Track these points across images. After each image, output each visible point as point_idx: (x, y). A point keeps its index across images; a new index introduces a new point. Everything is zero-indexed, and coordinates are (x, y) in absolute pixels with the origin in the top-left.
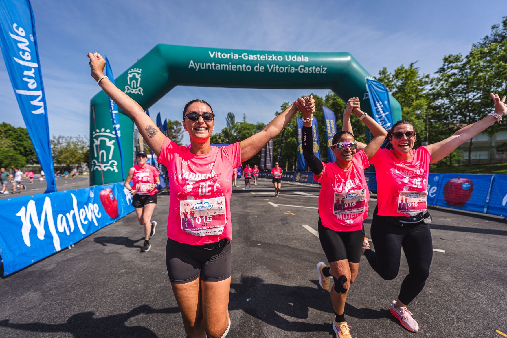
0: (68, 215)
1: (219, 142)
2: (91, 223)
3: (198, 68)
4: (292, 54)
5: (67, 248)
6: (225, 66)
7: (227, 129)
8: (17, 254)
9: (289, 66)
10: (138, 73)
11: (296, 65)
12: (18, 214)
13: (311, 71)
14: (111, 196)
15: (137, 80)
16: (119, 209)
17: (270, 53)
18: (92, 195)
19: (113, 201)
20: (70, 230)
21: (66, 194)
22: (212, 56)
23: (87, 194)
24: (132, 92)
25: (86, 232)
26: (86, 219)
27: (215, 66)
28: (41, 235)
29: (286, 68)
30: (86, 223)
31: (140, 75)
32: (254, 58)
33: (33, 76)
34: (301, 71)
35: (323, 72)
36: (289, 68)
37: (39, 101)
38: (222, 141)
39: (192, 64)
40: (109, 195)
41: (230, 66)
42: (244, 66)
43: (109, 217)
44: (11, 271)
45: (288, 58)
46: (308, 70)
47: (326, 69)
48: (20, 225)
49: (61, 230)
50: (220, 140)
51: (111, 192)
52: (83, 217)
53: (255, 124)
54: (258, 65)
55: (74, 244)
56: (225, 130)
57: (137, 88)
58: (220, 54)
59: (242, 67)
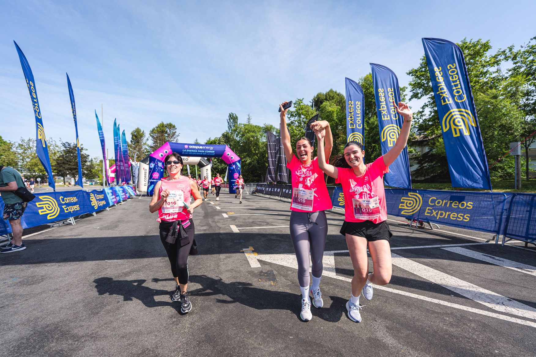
7: (228, 133)
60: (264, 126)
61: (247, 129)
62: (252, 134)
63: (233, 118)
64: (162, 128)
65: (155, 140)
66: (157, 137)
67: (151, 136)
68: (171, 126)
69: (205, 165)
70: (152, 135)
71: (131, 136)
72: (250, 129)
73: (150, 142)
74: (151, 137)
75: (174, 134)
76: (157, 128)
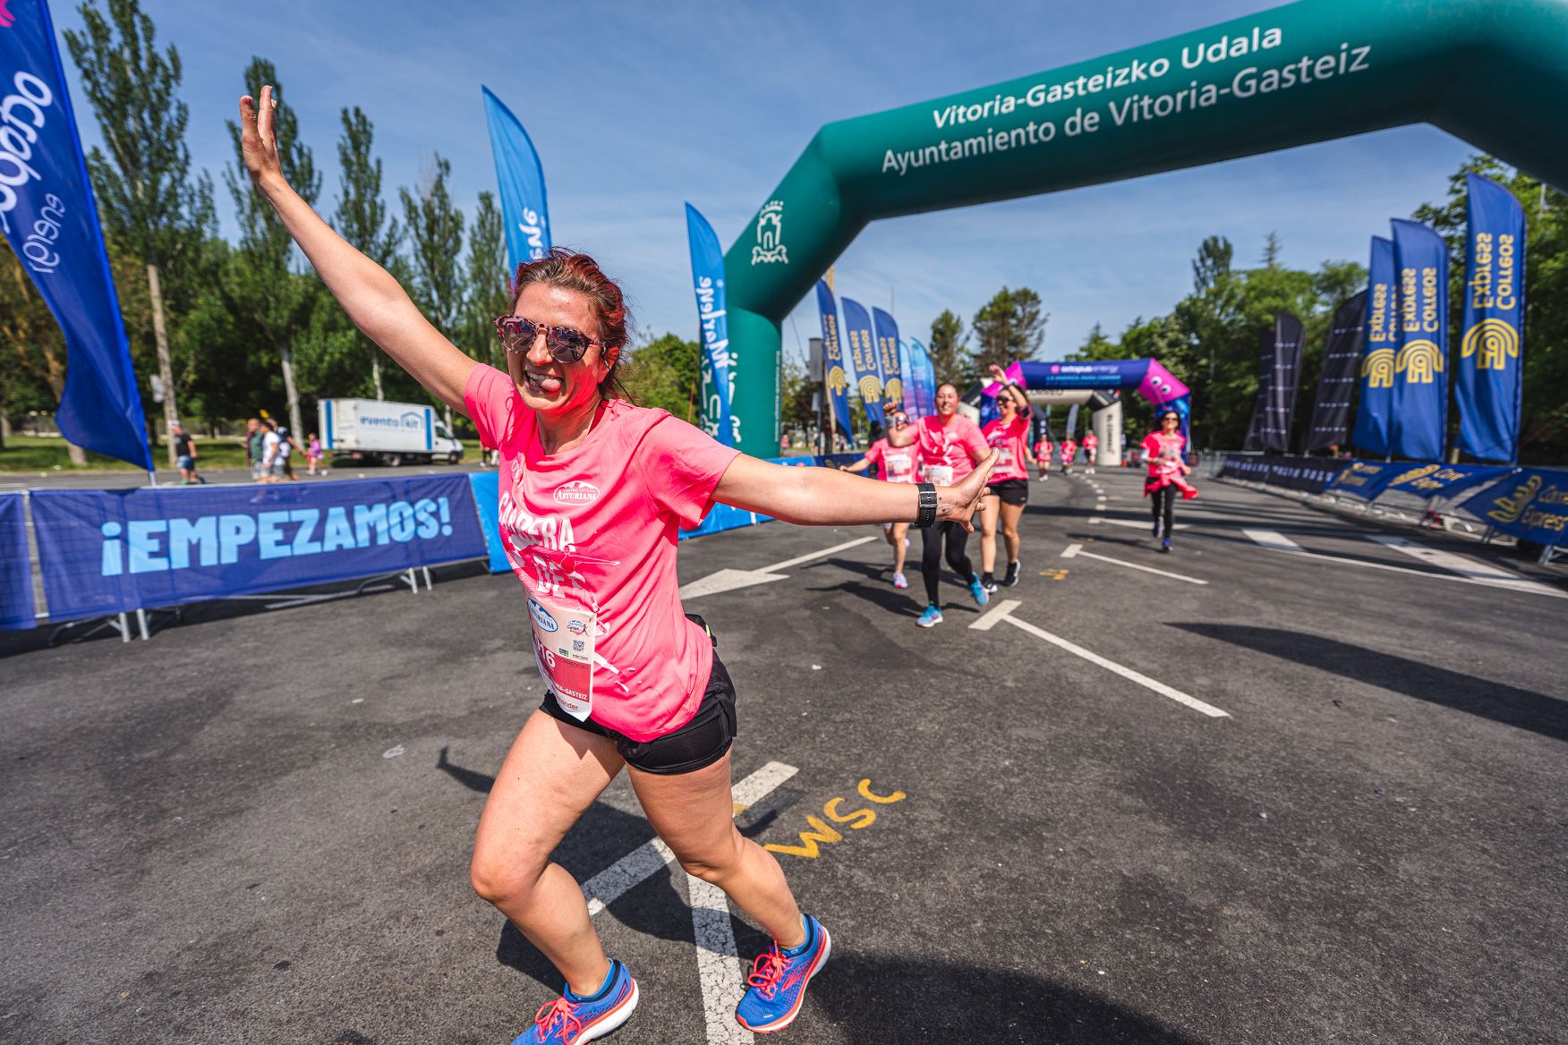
1: (1159, 349)
3: (904, 166)
4: (1212, 35)
6: (975, 142)
7: (1193, 301)
9: (1194, 83)
10: (777, 213)
11: (1223, 73)
13: (1292, 78)
15: (773, 229)
17: (1121, 59)
22: (940, 124)
24: (766, 260)
27: (948, 151)
29: (1181, 96)
31: (780, 217)
32: (1064, 93)
34: (1246, 89)
35: (1353, 67)
36: (1194, 92)
38: (1173, 344)
39: (890, 161)
41: (990, 138)
42: (1035, 126)
44: (499, 569)
45: (1193, 58)
46: (1276, 78)
47: (1367, 49)
50: (1162, 344)
53: (1314, 268)
54: (1079, 111)
56: (1188, 303)
57: (775, 246)
58: (962, 110)
59: (1027, 134)
60: (1322, 270)
61: (1253, 288)
62: (1269, 301)
63: (1216, 253)
64: (1002, 305)
65: (987, 336)
66: (990, 331)
67: (976, 328)
68: (1027, 297)
69: (1106, 404)
70: (978, 325)
71: (930, 333)
72: (1271, 284)
73: (974, 345)
74: (975, 332)
75: (1033, 316)
76: (991, 305)
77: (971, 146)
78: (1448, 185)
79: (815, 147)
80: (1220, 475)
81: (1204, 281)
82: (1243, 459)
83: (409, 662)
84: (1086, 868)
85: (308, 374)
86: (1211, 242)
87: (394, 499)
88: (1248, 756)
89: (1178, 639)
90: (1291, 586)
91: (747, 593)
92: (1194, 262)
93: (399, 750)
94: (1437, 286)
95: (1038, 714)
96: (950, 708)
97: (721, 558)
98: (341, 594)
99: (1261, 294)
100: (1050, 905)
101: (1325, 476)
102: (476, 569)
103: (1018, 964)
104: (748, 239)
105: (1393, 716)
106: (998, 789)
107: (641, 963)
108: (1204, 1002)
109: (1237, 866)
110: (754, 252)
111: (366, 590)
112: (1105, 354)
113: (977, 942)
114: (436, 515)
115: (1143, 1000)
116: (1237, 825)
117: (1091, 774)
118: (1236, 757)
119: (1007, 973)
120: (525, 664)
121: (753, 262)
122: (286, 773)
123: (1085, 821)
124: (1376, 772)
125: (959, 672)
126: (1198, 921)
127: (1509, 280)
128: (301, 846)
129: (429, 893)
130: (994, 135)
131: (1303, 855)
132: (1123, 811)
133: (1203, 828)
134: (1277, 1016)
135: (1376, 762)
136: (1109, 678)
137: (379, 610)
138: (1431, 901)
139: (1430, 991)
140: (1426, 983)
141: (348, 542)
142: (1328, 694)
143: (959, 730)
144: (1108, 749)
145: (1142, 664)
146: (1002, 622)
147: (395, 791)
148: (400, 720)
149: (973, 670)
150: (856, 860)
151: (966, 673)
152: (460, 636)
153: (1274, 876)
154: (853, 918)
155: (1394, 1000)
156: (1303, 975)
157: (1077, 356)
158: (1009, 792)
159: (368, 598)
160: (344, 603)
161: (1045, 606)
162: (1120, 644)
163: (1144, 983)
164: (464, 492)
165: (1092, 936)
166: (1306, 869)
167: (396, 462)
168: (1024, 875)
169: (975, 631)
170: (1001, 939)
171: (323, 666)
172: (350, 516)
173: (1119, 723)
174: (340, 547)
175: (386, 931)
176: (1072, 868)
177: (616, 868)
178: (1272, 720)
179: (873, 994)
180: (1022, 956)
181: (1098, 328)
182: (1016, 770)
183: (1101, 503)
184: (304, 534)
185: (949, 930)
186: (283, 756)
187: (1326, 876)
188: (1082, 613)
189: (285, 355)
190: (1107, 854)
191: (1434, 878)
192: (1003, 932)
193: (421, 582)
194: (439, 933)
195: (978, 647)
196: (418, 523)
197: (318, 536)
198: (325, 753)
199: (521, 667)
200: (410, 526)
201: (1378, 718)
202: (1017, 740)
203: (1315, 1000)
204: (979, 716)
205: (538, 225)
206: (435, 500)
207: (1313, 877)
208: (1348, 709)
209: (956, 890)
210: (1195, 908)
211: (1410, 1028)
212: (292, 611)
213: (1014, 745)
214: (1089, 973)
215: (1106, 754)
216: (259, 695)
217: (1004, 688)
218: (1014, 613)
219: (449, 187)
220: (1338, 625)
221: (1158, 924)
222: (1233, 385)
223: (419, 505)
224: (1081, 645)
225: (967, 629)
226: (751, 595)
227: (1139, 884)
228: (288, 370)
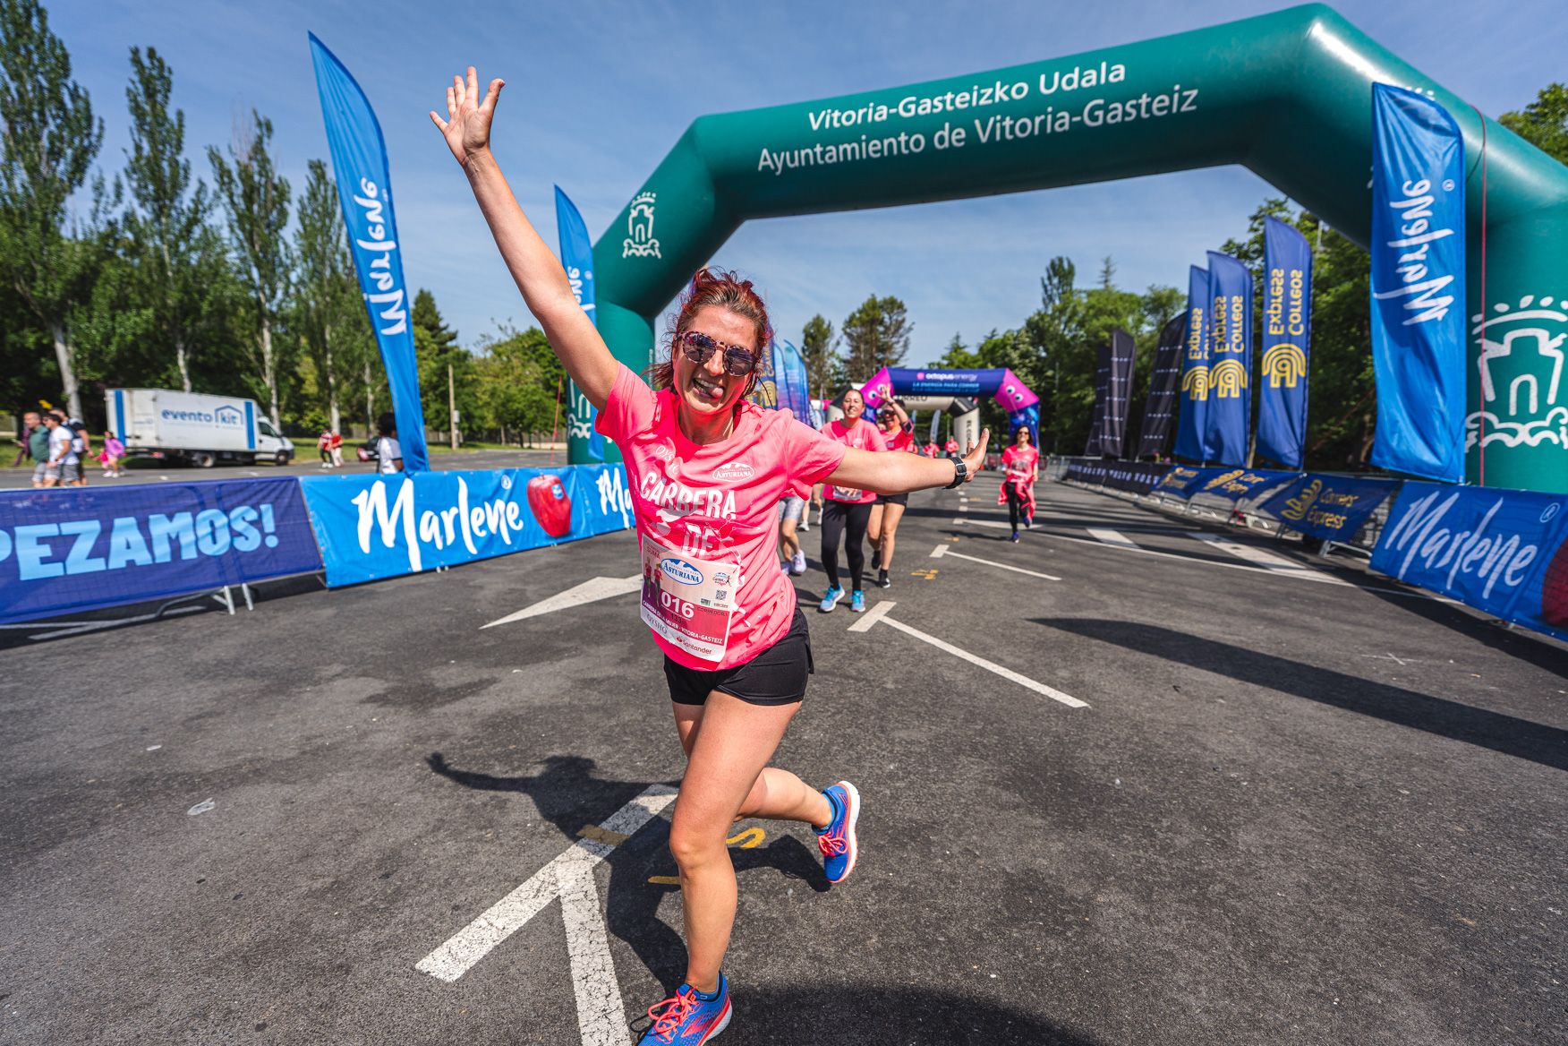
0: (444, 514)
1: (1011, 360)
2: (493, 538)
3: (780, 166)
4: (1065, 65)
5: (434, 570)
6: (849, 147)
7: (1042, 316)
8: (347, 558)
9: (1050, 109)
10: (649, 205)
11: (1073, 102)
12: (354, 501)
13: (1134, 112)
14: (557, 491)
15: (645, 221)
16: (573, 520)
17: (986, 80)
18: (507, 484)
19: (561, 502)
20: (444, 540)
21: (446, 477)
22: (815, 127)
23: (495, 482)
24: (638, 254)
25: (480, 551)
26: (484, 526)
27: (823, 154)
28: (389, 539)
29: (1038, 120)
30: (483, 534)
31: (652, 209)
32: (933, 107)
33: (387, 265)
34: (1095, 119)
35: (1184, 108)
36: (1050, 117)
37: (399, 310)
38: (1024, 356)
39: (765, 160)
40: (550, 488)
41: (864, 145)
42: (903, 138)
43: (544, 533)
44: (338, 583)
45: (1049, 85)
46: (1120, 112)
47: (1194, 93)
48: (355, 517)
49: (426, 537)
50: (1015, 355)
51: (556, 482)
52: (476, 524)
53: (1142, 292)
54: (947, 125)
55: (450, 567)
56: (1035, 319)
57: (647, 240)
58: (836, 114)
59: (899, 143)
60: (1149, 293)
61: (1092, 307)
62: (1105, 320)
63: (1061, 272)
64: (871, 313)
65: (856, 342)
66: (859, 337)
67: (846, 333)
68: (893, 305)
69: (965, 409)
70: (848, 330)
71: (802, 336)
72: (1108, 304)
73: (844, 350)
74: (845, 337)
75: (900, 324)
76: (860, 312)
77: (845, 150)
78: (1248, 223)
79: (689, 139)
80: (1064, 478)
81: (1051, 298)
82: (1084, 463)
83: (224, 695)
84: (972, 869)
85: (90, 358)
86: (1057, 262)
87: (203, 506)
88: (1107, 744)
89: (1039, 634)
90: (1131, 581)
91: (621, 602)
92: (1043, 280)
93: (208, 805)
94: (1244, 312)
95: (918, 715)
96: (834, 714)
97: (593, 565)
98: (135, 619)
99: (1100, 312)
100: (940, 911)
101: (1152, 479)
102: (309, 583)
103: (914, 977)
104: (619, 230)
105: (1222, 697)
106: (885, 795)
107: (513, 1032)
108: (1087, 992)
109: (1106, 853)
110: (625, 244)
111: (166, 613)
112: (964, 363)
113: (874, 960)
114: (257, 523)
115: (1033, 999)
116: (1102, 812)
117: (971, 771)
118: (1097, 746)
119: (904, 989)
120: (370, 692)
121: (624, 255)
122: (54, 845)
123: (969, 821)
124: (1213, 751)
125: (841, 676)
126: (1076, 911)
127: (1299, 310)
128: (72, 938)
129: (247, 979)
130: (868, 143)
131: (1160, 835)
132: (1003, 807)
133: (1074, 817)
134: (1151, 998)
135: (1212, 742)
136: (981, 675)
137: (185, 636)
138: (1266, 868)
139: (1273, 955)
140: (1269, 948)
141: (143, 558)
142: (1168, 681)
143: (844, 736)
144: (984, 746)
145: (1010, 659)
146: (879, 623)
147: (203, 855)
148: (210, 767)
149: (854, 673)
150: (747, 885)
151: (848, 677)
152: (288, 663)
153: (1137, 859)
154: (746, 949)
155: (1245, 967)
156: (1169, 954)
157: (939, 364)
158: (895, 798)
159: (171, 621)
160: (138, 629)
161: (919, 605)
162: (989, 641)
163: (1033, 982)
164: (293, 497)
165: (982, 939)
166: (1164, 850)
167: (209, 463)
168: (914, 882)
169: (853, 633)
170: (896, 954)
171: (108, 707)
172: (143, 527)
173: (993, 719)
174: (131, 563)
175: (188, 1035)
176: (959, 870)
177: (481, 921)
178: (1124, 707)
179: (770, 1032)
180: (918, 969)
181: (958, 337)
182: (901, 773)
183: (964, 504)
184: (82, 547)
185: (845, 950)
186: (50, 823)
187: (1180, 854)
188: (952, 612)
189: (59, 335)
190: (990, 853)
191: (1267, 847)
192: (898, 946)
193: (239, 601)
194: (260, 1028)
195: (857, 650)
196: (234, 534)
197: (101, 549)
198: (107, 815)
199: (364, 696)
200: (224, 538)
201: (1210, 701)
202: (900, 743)
203: (1182, 977)
204: (862, 720)
205: (379, 198)
206: (255, 507)
207: (1170, 856)
208: (1186, 693)
209: (849, 905)
210: (1073, 898)
211: (1260, 993)
212: (65, 641)
213: (897, 748)
214: (982, 978)
215: (983, 750)
216: (16, 749)
217: (885, 690)
218: (890, 614)
219: (271, 149)
220: (1171, 616)
221: (1041, 919)
222: (1075, 395)
223: (235, 513)
224: (953, 644)
225: (846, 632)
226: (626, 604)
227: (1021, 880)
228: (63, 353)
